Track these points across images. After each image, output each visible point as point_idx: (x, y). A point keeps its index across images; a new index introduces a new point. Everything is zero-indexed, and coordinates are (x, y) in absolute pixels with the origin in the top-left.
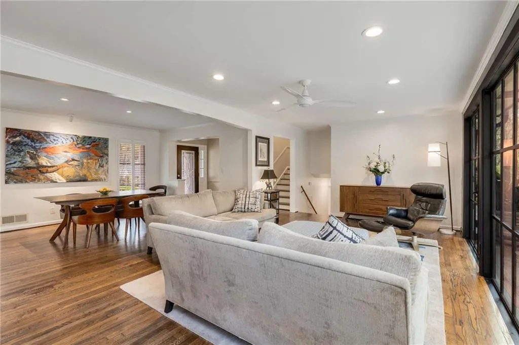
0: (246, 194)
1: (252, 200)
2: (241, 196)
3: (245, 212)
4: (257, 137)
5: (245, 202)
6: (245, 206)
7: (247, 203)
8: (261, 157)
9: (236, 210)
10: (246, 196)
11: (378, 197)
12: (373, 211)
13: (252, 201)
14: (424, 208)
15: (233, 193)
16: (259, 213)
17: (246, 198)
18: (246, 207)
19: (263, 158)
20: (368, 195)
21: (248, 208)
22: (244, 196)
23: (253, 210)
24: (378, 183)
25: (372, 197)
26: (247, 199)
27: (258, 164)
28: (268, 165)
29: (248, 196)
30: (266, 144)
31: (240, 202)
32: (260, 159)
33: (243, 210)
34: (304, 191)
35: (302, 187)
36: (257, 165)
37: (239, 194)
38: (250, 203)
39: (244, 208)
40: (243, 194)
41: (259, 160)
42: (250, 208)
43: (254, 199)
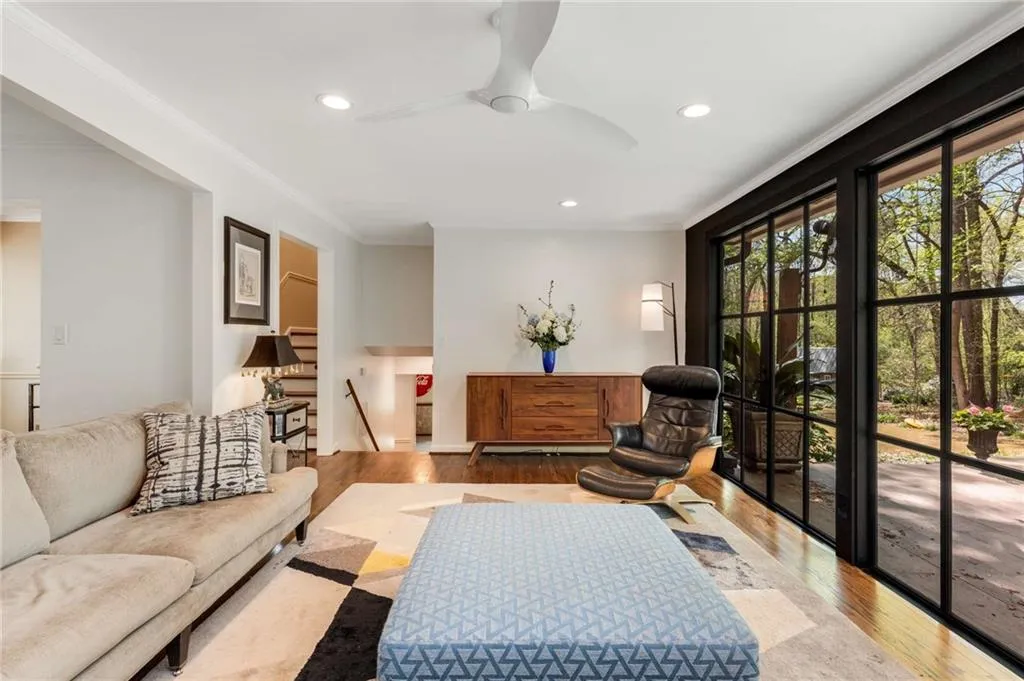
0: (203, 431)
1: (231, 451)
2: (179, 438)
3: (199, 501)
4: (229, 222)
5: (201, 462)
6: (200, 479)
7: (209, 464)
8: (241, 291)
9: (158, 502)
10: (202, 438)
11: (554, 398)
12: (541, 433)
13: (231, 454)
14: (675, 421)
15: (135, 431)
16: (266, 498)
17: (202, 445)
18: (208, 481)
19: (246, 297)
20: (532, 396)
21: (216, 485)
22: (194, 438)
23: (238, 489)
24: (548, 366)
25: (542, 400)
26: (211, 449)
27: (233, 314)
28: (265, 322)
29: (210, 436)
30: (259, 252)
31: (175, 466)
32: (239, 299)
33: (193, 495)
34: (353, 392)
35: (348, 382)
36: (227, 319)
37: (164, 431)
38: (221, 464)
39: (198, 488)
40: (188, 431)
41: (237, 301)
42: (223, 485)
43: (239, 446)
